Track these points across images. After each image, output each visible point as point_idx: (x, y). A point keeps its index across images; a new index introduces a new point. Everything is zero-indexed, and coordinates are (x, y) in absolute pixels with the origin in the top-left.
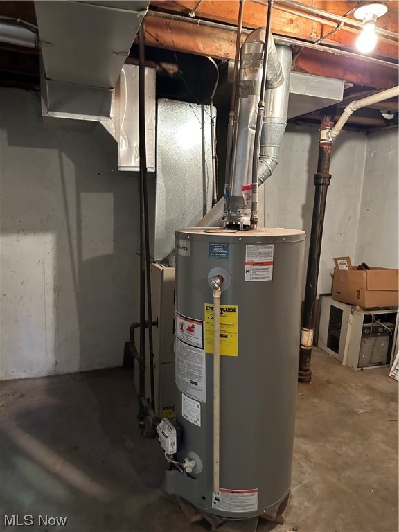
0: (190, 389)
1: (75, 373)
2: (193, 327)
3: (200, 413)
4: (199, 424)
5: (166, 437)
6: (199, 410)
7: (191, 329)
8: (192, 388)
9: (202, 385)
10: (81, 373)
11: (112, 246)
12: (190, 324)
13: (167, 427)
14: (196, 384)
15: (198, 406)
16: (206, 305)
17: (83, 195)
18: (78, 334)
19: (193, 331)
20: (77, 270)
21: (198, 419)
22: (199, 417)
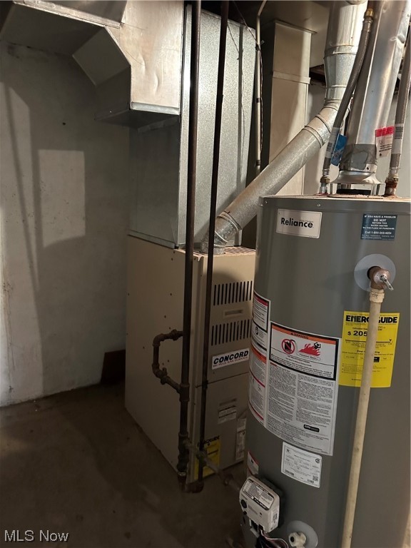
0: (303, 437)
1: (38, 400)
2: (316, 347)
3: (319, 470)
4: (317, 484)
5: (267, 509)
6: (319, 465)
7: (312, 351)
8: (308, 435)
9: (328, 431)
10: (46, 398)
11: (84, 226)
12: (312, 343)
13: (260, 491)
14: (317, 430)
15: (317, 461)
16: (346, 313)
17: (42, 153)
18: (39, 347)
19: (316, 354)
20: (35, 261)
21: (315, 479)
22: (319, 475)
